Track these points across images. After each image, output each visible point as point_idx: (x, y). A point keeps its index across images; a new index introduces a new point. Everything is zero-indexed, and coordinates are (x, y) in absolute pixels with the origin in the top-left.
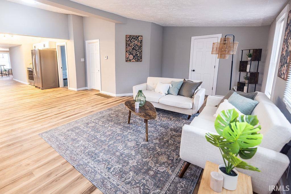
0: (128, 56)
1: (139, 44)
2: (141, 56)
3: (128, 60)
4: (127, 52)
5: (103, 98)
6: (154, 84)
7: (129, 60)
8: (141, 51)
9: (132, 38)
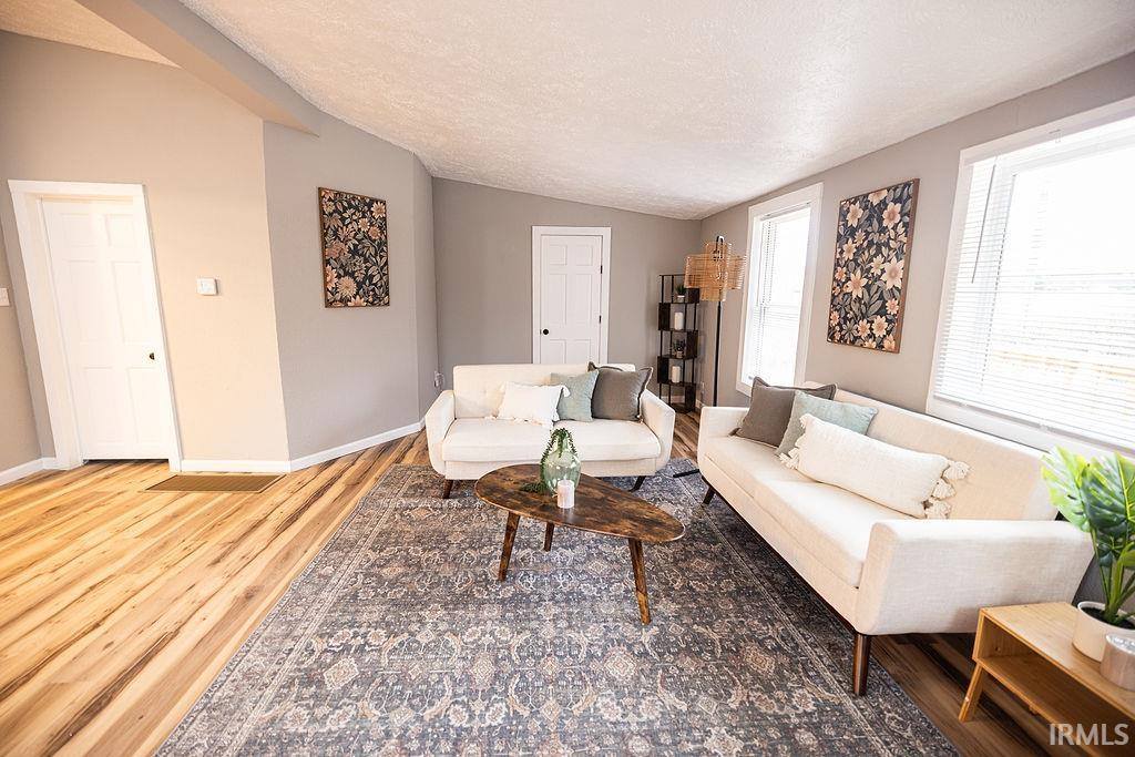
0: (336, 280)
1: (375, 232)
2: (387, 283)
3: (333, 300)
4: (326, 262)
5: (226, 495)
6: (485, 392)
7: (341, 301)
8: (386, 263)
9: (345, 204)
